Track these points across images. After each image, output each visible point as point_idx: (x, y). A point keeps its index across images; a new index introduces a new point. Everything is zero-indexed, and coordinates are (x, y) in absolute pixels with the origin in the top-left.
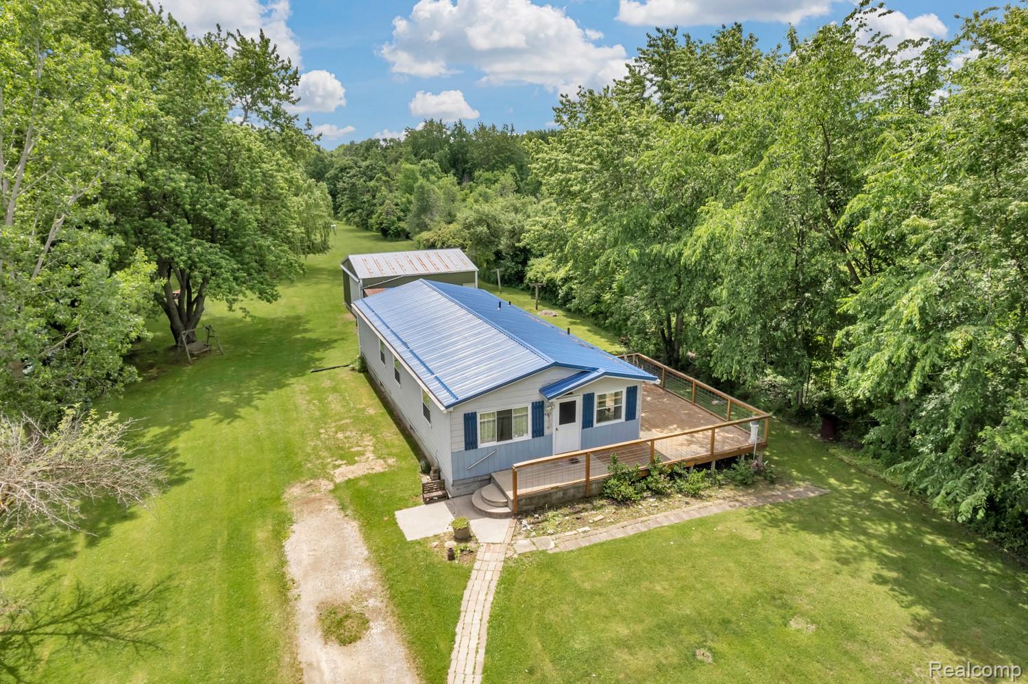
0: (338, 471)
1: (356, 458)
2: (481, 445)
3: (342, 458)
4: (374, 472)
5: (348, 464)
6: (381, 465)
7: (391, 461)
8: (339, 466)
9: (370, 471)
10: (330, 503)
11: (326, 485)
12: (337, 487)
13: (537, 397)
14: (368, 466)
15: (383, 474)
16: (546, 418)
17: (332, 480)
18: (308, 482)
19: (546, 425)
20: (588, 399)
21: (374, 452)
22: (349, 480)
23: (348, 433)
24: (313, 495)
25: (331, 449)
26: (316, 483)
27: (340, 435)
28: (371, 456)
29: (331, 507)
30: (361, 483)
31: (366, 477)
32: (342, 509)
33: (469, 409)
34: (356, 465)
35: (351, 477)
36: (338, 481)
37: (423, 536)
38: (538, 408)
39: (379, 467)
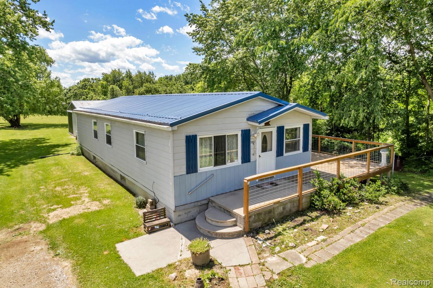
0: (52, 214)
1: (72, 202)
2: (200, 170)
3: (58, 203)
4: (90, 210)
5: (64, 207)
6: (96, 205)
7: (106, 202)
8: (54, 210)
9: (86, 211)
10: (37, 243)
11: (36, 227)
12: (49, 227)
14: (84, 207)
15: (99, 211)
16: (252, 145)
17: (45, 222)
18: (17, 227)
19: (252, 152)
20: (280, 130)
21: (89, 197)
22: (64, 219)
23: (66, 187)
24: (19, 238)
25: (47, 198)
26: (26, 226)
27: (58, 189)
28: (87, 200)
29: (38, 248)
30: (76, 221)
31: (81, 216)
32: (52, 248)
34: (72, 208)
35: (66, 217)
36: (51, 222)
37: (155, 268)
38: (246, 135)
39: (95, 207)
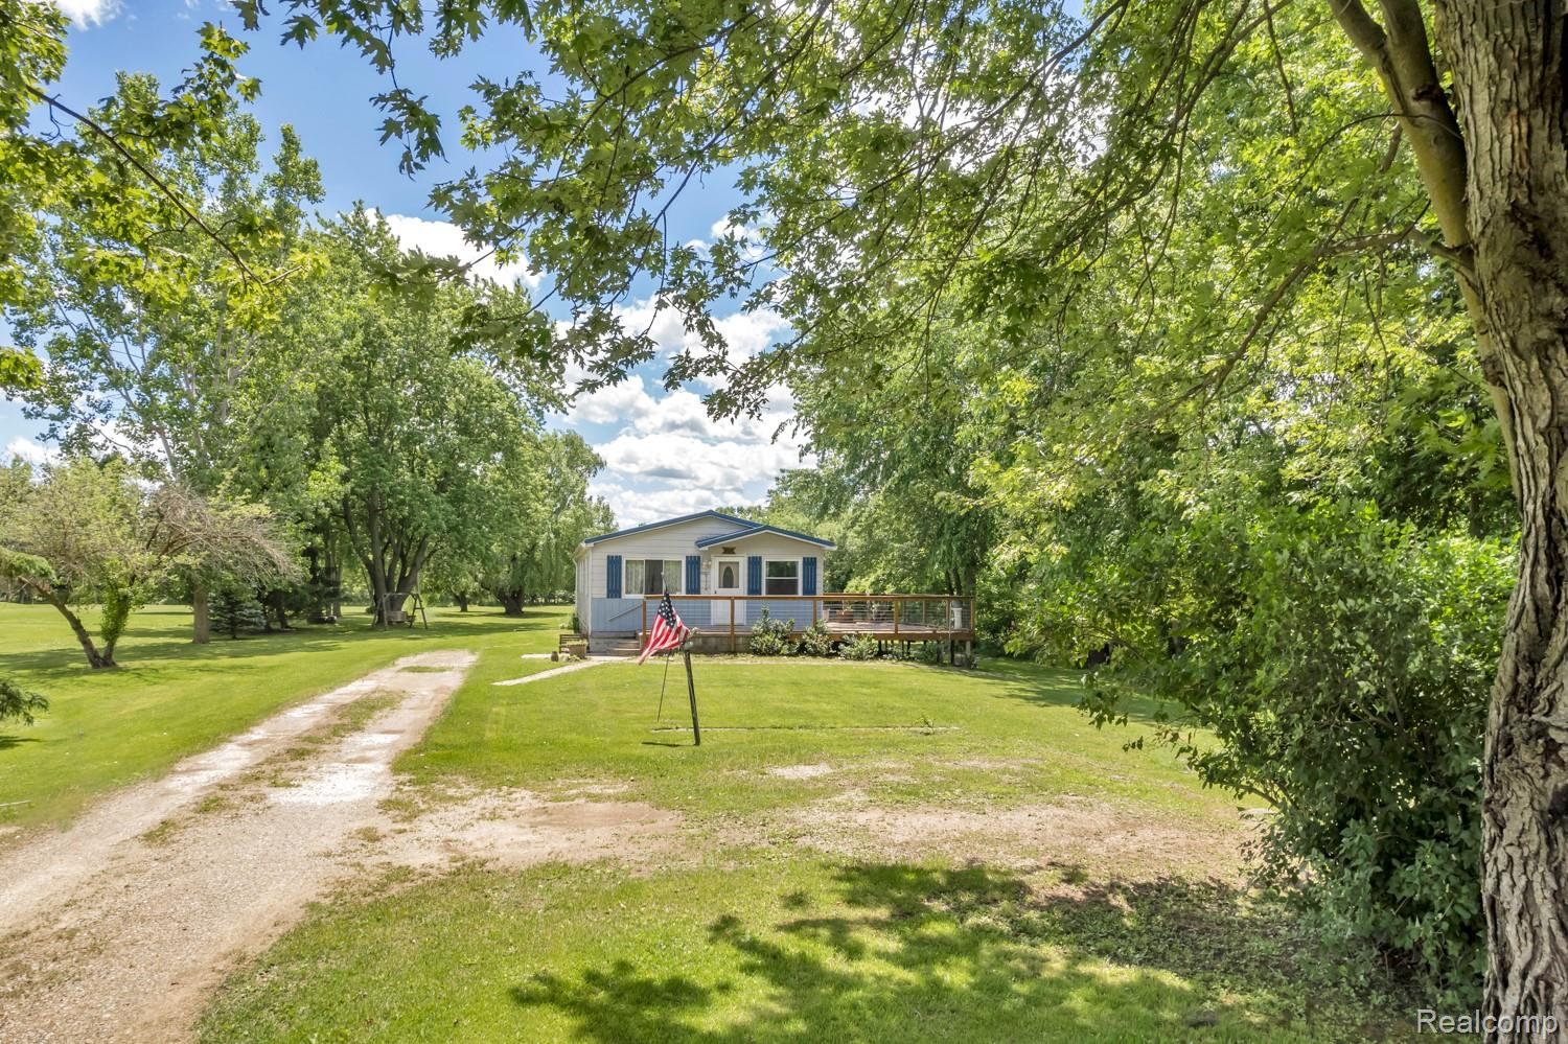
2: (625, 596)
13: (693, 551)
16: (703, 577)
19: (703, 585)
20: (754, 563)
33: (614, 550)
38: (694, 564)
